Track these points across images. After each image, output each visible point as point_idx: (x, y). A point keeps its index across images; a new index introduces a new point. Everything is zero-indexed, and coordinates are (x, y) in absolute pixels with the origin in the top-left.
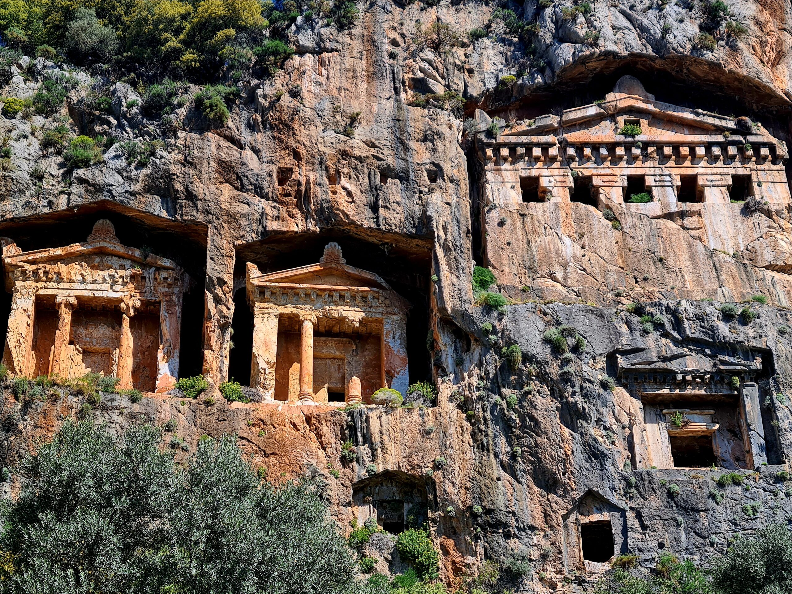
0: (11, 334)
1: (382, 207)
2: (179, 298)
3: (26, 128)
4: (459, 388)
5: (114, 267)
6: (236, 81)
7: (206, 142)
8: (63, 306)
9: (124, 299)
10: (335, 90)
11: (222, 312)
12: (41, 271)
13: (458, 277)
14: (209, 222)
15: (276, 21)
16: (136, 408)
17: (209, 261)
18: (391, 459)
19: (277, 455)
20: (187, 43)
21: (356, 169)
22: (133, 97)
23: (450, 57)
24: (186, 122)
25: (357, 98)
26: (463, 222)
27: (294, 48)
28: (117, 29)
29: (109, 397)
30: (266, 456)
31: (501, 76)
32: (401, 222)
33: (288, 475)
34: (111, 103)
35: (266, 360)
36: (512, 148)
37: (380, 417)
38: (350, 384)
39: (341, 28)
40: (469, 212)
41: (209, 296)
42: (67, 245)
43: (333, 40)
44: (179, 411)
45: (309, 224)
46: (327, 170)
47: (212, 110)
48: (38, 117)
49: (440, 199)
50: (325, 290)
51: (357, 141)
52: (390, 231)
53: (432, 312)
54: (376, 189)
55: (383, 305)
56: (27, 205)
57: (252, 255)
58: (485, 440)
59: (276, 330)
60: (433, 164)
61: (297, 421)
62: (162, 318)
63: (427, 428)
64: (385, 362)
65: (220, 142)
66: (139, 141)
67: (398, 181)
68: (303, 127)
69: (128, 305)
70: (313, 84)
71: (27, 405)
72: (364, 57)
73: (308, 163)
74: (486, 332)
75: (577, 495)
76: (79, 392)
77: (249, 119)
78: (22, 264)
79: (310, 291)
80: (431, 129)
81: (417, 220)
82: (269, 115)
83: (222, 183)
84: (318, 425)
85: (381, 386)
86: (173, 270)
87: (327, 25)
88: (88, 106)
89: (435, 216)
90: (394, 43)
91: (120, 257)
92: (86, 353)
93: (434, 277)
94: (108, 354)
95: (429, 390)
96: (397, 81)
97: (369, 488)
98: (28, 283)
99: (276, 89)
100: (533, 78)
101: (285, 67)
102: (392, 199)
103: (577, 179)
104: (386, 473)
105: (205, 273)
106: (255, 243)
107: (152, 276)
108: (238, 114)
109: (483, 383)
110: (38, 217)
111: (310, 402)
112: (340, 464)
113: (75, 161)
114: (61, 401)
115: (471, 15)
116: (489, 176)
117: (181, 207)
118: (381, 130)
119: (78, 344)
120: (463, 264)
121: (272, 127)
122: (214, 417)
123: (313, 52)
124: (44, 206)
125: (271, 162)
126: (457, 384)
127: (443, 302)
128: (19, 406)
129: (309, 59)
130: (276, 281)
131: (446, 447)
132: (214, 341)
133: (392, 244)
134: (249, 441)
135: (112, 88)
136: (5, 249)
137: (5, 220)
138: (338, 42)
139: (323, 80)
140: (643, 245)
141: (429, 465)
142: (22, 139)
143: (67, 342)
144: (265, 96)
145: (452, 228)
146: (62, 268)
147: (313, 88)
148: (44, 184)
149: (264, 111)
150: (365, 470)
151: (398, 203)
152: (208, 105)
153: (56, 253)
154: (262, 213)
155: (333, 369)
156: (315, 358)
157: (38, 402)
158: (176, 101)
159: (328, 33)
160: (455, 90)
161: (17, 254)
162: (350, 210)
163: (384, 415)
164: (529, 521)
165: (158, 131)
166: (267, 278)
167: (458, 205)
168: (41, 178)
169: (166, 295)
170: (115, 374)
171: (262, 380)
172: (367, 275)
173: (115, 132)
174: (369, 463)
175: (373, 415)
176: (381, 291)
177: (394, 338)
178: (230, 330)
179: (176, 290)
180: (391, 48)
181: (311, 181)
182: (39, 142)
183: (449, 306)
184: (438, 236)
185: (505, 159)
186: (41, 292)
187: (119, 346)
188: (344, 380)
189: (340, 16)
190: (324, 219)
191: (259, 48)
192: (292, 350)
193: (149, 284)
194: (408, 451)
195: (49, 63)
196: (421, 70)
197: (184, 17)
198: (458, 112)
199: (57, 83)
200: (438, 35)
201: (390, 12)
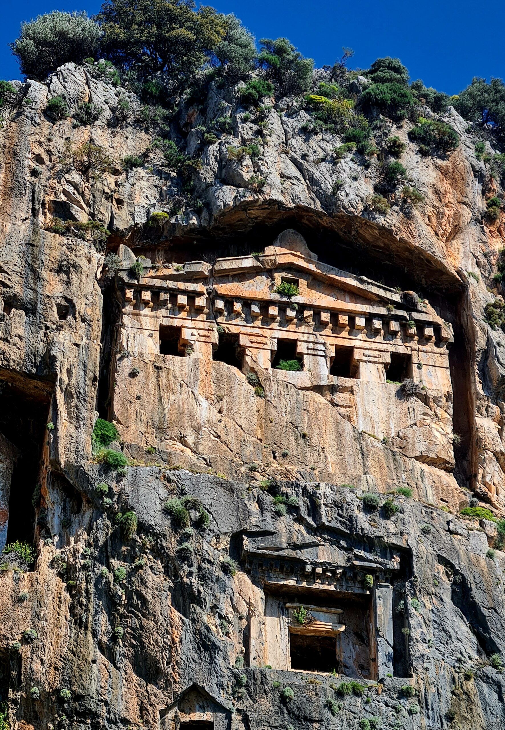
1: (1, 339)
4: (62, 553)
13: (77, 428)
23: (98, 184)
26: (90, 367)
31: (153, 212)
32: (21, 359)
36: (156, 292)
40: (98, 357)
49: (68, 338)
52: (6, 368)
53: (43, 463)
58: (84, 616)
60: (66, 298)
63: (20, 595)
67: (23, 313)
72: (3, 171)
74: (101, 494)
75: (179, 689)
80: (67, 260)
81: (39, 359)
89: (60, 357)
90: (39, 159)
93: (51, 425)
95: (29, 552)
96: (36, 202)
100: (188, 219)
102: (14, 331)
103: (222, 336)
109: (89, 551)
115: (128, 141)
116: (126, 320)
118: (12, 253)
120: (85, 414)
126: (61, 548)
127: (57, 454)
131: (39, 619)
133: (7, 383)
140: (287, 418)
141: (17, 637)
145: (78, 372)
151: (20, 337)
160: (100, 220)
164: (122, 712)
167: (87, 348)
180: (34, 165)
183: (63, 460)
184: (61, 380)
185: (146, 304)
196: (65, 193)
198: (101, 245)
200: (89, 157)
201: (39, 125)
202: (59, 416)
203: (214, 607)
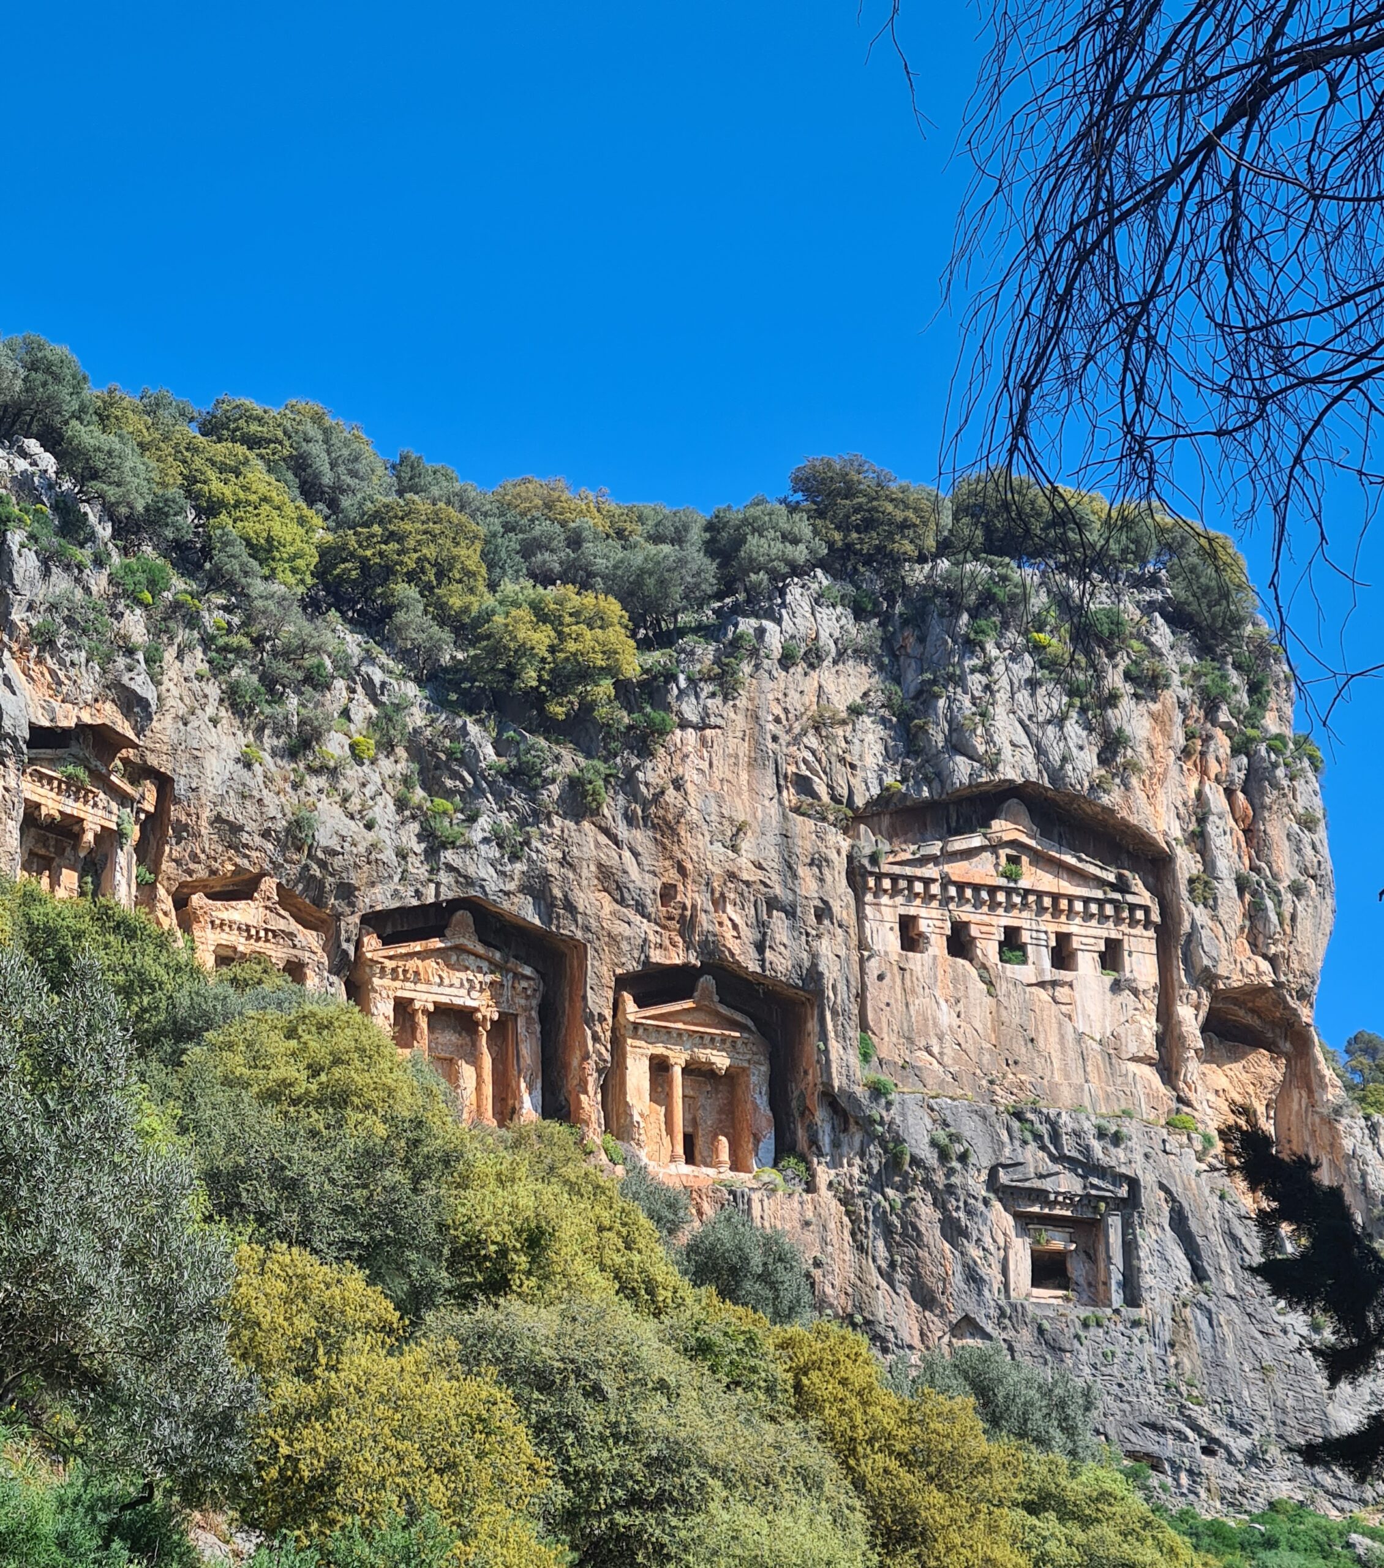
1: (768, 947)
4: (839, 1176)
5: (471, 968)
6: (614, 756)
7: (583, 834)
8: (420, 1010)
9: (481, 1009)
10: (718, 782)
11: (600, 1053)
12: (400, 969)
13: (844, 1049)
14: (590, 943)
21: (742, 894)
23: (832, 744)
24: (561, 804)
25: (740, 795)
27: (676, 719)
32: (787, 970)
34: (464, 752)
35: (640, 1111)
36: (895, 879)
37: (761, 1201)
39: (726, 699)
40: (858, 969)
41: (588, 1033)
43: (718, 715)
45: (691, 956)
46: (714, 893)
49: (830, 949)
50: (697, 1032)
51: (745, 860)
52: (775, 979)
54: (762, 923)
56: (395, 894)
57: (630, 986)
59: (647, 1074)
60: (821, 899)
62: (521, 1037)
65: (597, 836)
66: (505, 818)
67: (783, 916)
68: (689, 834)
69: (484, 1017)
70: (696, 772)
72: (747, 739)
73: (694, 882)
74: (871, 1121)
75: (954, 1318)
77: (627, 809)
78: (382, 960)
79: (683, 1031)
80: (819, 852)
81: (805, 972)
82: (651, 811)
83: (601, 891)
87: (714, 695)
89: (824, 971)
90: (777, 720)
93: (821, 1046)
96: (780, 776)
98: (387, 982)
99: (660, 776)
100: (919, 789)
101: (666, 744)
102: (778, 938)
103: (954, 925)
105: (585, 1005)
106: (634, 973)
107: (511, 985)
108: (614, 799)
113: (440, 839)
116: (870, 911)
117: (558, 917)
118: (768, 847)
120: (850, 1033)
121: (654, 826)
123: (696, 728)
124: (412, 897)
125: (653, 873)
126: (835, 1170)
127: (830, 1078)
129: (691, 736)
130: (650, 1017)
136: (366, 942)
137: (374, 912)
138: (722, 718)
139: (706, 766)
144: (647, 784)
145: (841, 987)
146: (420, 966)
147: (696, 777)
148: (409, 865)
149: (645, 804)
151: (784, 945)
154: (645, 938)
159: (714, 705)
161: (377, 947)
162: (735, 947)
163: (766, 1199)
166: (643, 1014)
167: (848, 960)
168: (404, 857)
171: (637, 1135)
175: (755, 1197)
179: (534, 1003)
181: (697, 906)
183: (836, 1085)
184: (827, 997)
185: (886, 892)
186: (399, 993)
190: (707, 952)
193: (507, 993)
196: (805, 762)
202: (829, 1036)
203: (978, 1240)
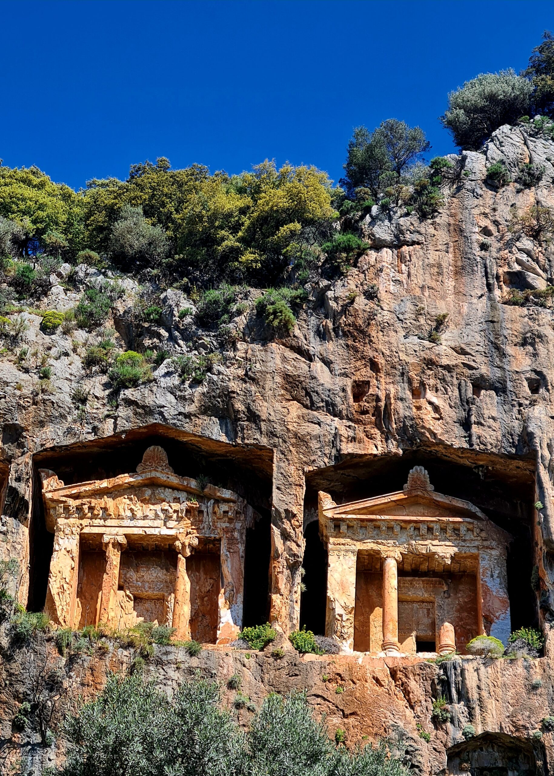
0: (54, 579)
1: (475, 423)
2: (241, 534)
3: (67, 344)
5: (167, 500)
6: (303, 282)
7: (270, 354)
8: (110, 545)
9: (180, 537)
10: (418, 289)
11: (291, 549)
12: (86, 507)
14: (275, 446)
15: (348, 212)
16: (194, 662)
17: (275, 491)
18: (491, 719)
19: (358, 715)
20: (246, 241)
21: (443, 380)
22: (186, 305)
23: (552, 246)
24: (247, 331)
25: (443, 298)
27: (370, 242)
28: (167, 228)
29: (163, 649)
30: (345, 716)
32: (498, 441)
33: (371, 739)
34: (161, 313)
35: (343, 604)
37: (477, 670)
38: (442, 631)
39: (423, 217)
41: (276, 532)
42: (115, 477)
43: (414, 231)
44: (244, 666)
45: (391, 446)
46: (410, 381)
47: (276, 317)
48: (80, 331)
49: (544, 412)
50: (410, 522)
51: (445, 348)
52: (484, 452)
53: (537, 544)
54: (468, 402)
55: (479, 538)
56: (69, 431)
57: (325, 483)
59: (354, 570)
60: (535, 371)
61: (380, 676)
62: (223, 558)
63: (534, 682)
64: (482, 606)
65: (286, 354)
66: (193, 356)
67: (493, 393)
68: (381, 333)
69: (183, 544)
70: (392, 283)
71: (72, 660)
72: (451, 250)
73: (388, 374)
76: (130, 645)
77: (318, 326)
78: (64, 499)
79: (393, 523)
80: (532, 331)
81: (517, 438)
82: (341, 321)
83: (289, 400)
84: (404, 679)
85: (477, 633)
86: (234, 502)
87: (407, 214)
88: (136, 317)
89: (537, 433)
90: (486, 232)
91: (174, 488)
92: (137, 599)
93: (538, 504)
94: (162, 600)
95: (535, 637)
96: (490, 276)
97: (466, 754)
98: (72, 521)
99: (349, 290)
101: (359, 265)
102: (486, 413)
104: (487, 737)
105: (271, 505)
106: (328, 468)
107: (210, 510)
108: (305, 320)
110: (82, 445)
111: (395, 653)
112: (431, 726)
113: (122, 381)
114: (110, 655)
117: (243, 429)
118: (472, 333)
119: (129, 589)
121: (345, 335)
122: (284, 672)
123: (391, 246)
124: (88, 433)
125: (345, 375)
128: (64, 660)
129: (387, 254)
130: (353, 512)
132: (283, 584)
133: (487, 467)
134: (325, 699)
135: (162, 296)
136: (45, 482)
137: (45, 450)
138: (421, 234)
139: (403, 277)
141: (536, 726)
142: (63, 357)
143: (116, 587)
144: (336, 299)
146: (109, 502)
147: (392, 288)
148: (88, 408)
149: (335, 316)
150: (461, 732)
151: (494, 418)
152: (271, 311)
153: (101, 486)
154: (336, 434)
155: (421, 614)
156: (400, 601)
157: (84, 656)
158: (234, 308)
159: (409, 223)
161: (58, 487)
162: (437, 428)
163: (482, 668)
165: (215, 343)
166: (342, 510)
168: (84, 401)
169: (226, 531)
170: (171, 624)
171: (339, 628)
172: (459, 503)
173: (166, 346)
174: (465, 724)
175: (469, 667)
176: (475, 522)
177: (492, 576)
178: (301, 571)
179: (238, 525)
180: (482, 239)
181: (392, 396)
182: (82, 360)
184: (542, 456)
186: (86, 530)
187: (174, 591)
188: (434, 626)
189: (423, 203)
190: (408, 440)
191: (329, 244)
192: (373, 593)
193: (208, 519)
194: (511, 709)
195: (92, 270)
196: (519, 262)
197: (243, 211)
199: (101, 292)
200: (538, 220)
201: (481, 196)
202: (546, 494)
